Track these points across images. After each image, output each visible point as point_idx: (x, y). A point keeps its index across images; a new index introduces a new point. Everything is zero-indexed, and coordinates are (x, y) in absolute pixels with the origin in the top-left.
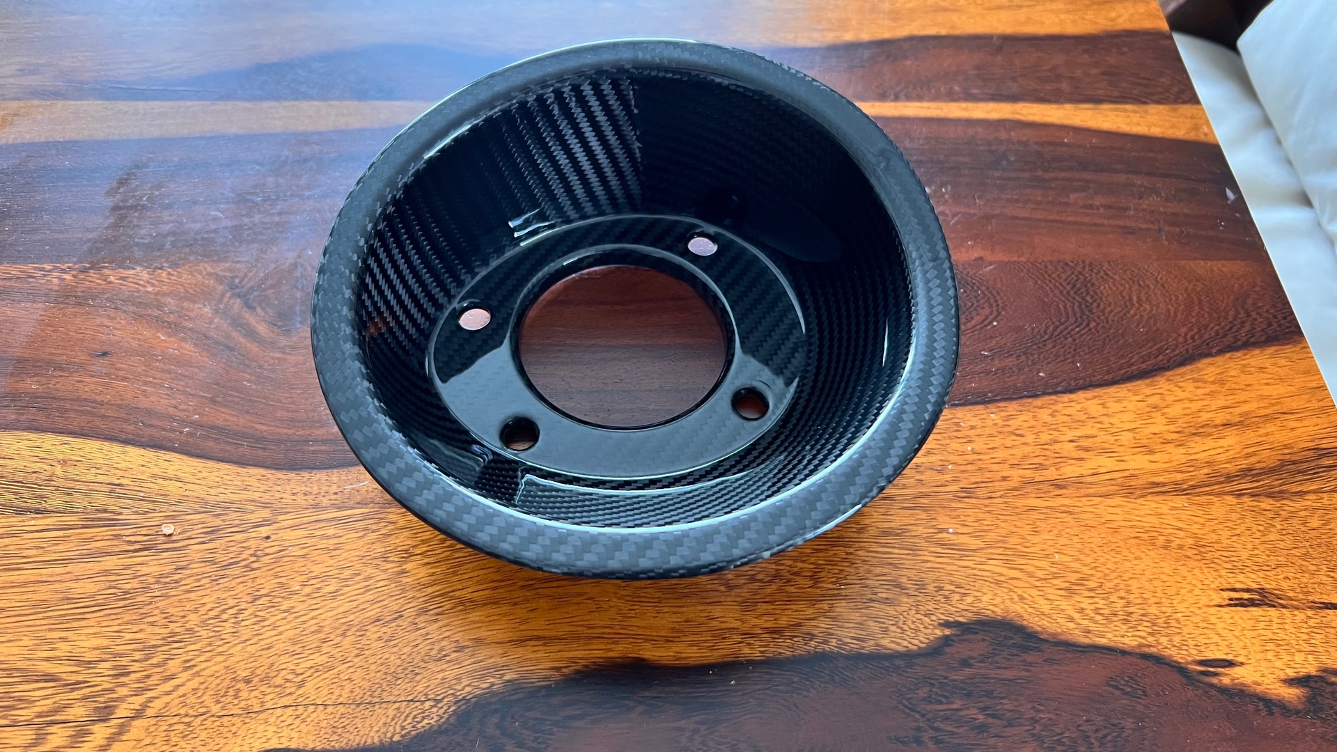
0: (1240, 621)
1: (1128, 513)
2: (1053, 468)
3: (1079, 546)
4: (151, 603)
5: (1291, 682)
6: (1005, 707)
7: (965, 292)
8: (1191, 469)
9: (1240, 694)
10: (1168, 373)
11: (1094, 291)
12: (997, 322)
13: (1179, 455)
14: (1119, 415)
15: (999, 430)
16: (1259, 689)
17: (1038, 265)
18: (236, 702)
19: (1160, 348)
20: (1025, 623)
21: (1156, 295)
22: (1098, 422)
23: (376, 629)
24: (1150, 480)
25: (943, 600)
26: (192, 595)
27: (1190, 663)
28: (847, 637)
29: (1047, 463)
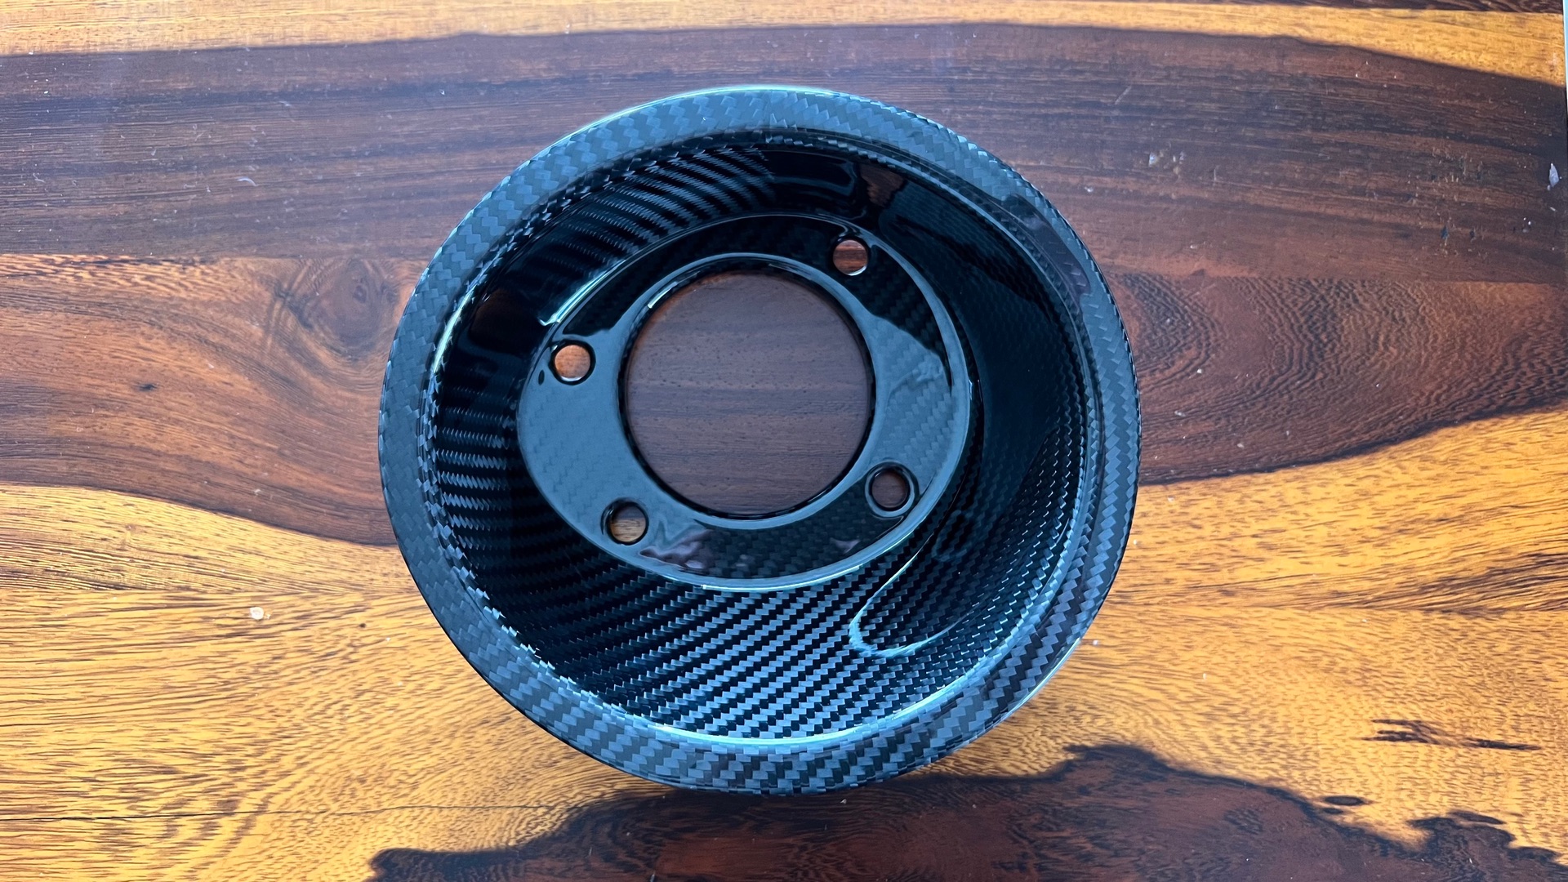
0: (1383, 757)
1: (1297, 628)
2: (1225, 570)
3: (1233, 665)
4: (253, 695)
5: (1416, 824)
6: (1116, 837)
7: (1172, 323)
8: (1383, 576)
9: (1361, 835)
10: (1393, 448)
11: (1333, 327)
12: (1204, 369)
13: (1373, 557)
14: (1318, 504)
15: (1175, 518)
16: (1380, 829)
17: (1272, 285)
18: (353, 801)
19: (1394, 412)
20: (1154, 750)
21: (1409, 333)
22: (1292, 513)
23: (484, 731)
24: (1333, 588)
25: (1073, 722)
26: (294, 688)
27: (1317, 799)
28: (965, 758)
29: (1220, 563)
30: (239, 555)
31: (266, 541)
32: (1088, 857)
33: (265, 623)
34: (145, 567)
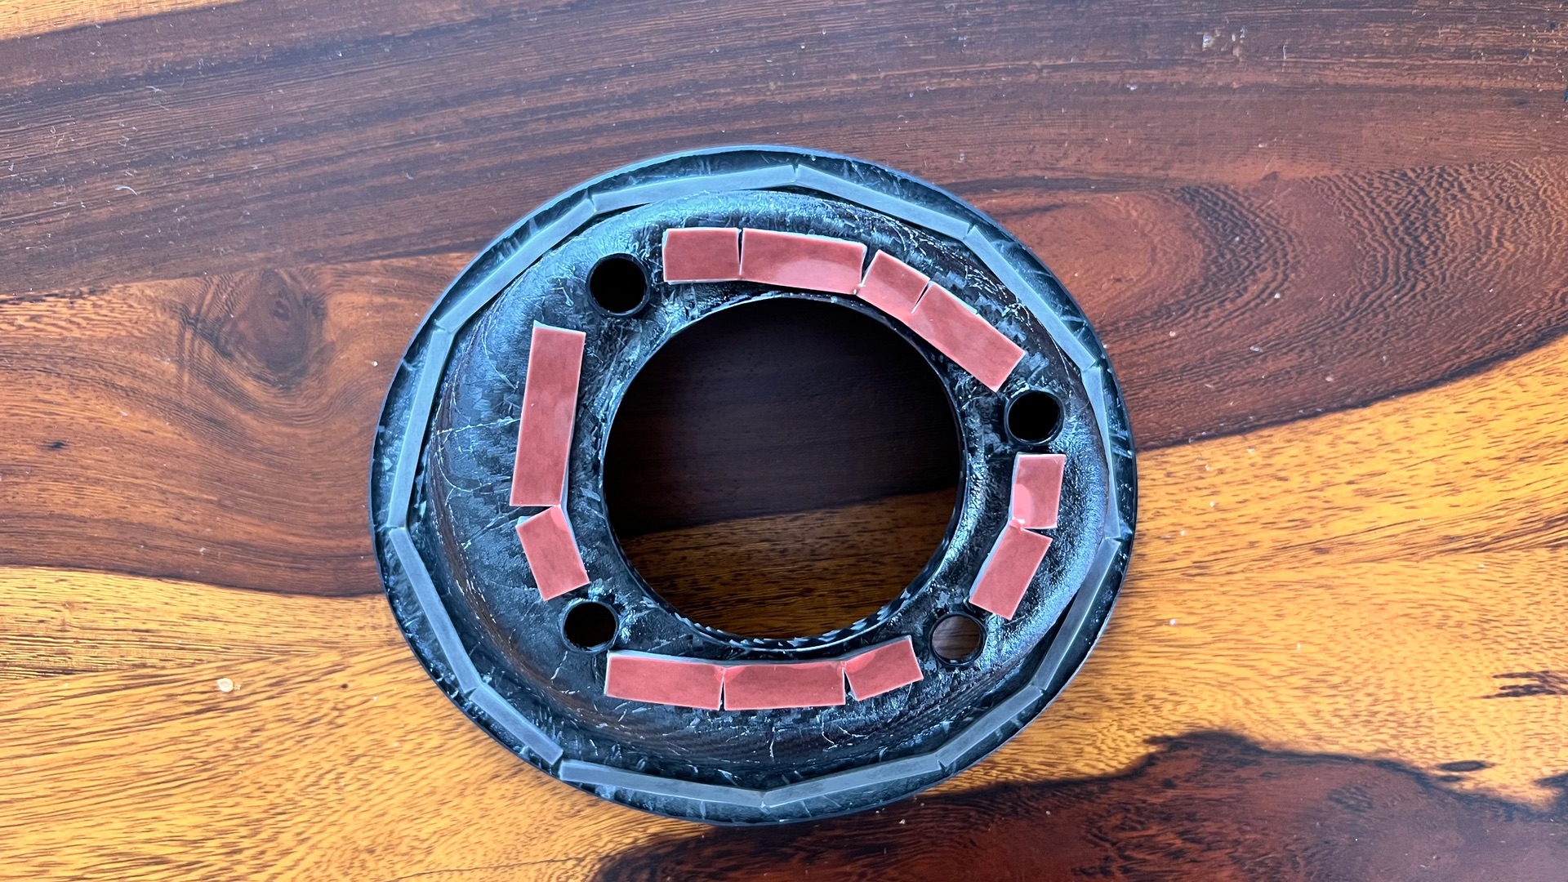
0: (1506, 715)
1: (1404, 582)
2: (1318, 525)
3: (1331, 631)
4: (237, 773)
5: (1544, 782)
6: (1208, 830)
7: (1241, 241)
8: (1502, 513)
9: (1484, 801)
10: (1511, 363)
11: (1436, 225)
12: (1282, 293)
13: (1489, 493)
14: (1425, 438)
15: (1257, 472)
16: (1504, 793)
17: (1360, 182)
19: (1512, 319)
20: (1246, 732)
21: (1528, 223)
22: (1393, 451)
23: (496, 786)
24: (1444, 533)
25: (1152, 711)
26: (280, 761)
27: (1432, 768)
28: (1034, 763)
29: (1311, 518)
30: (195, 623)
31: (222, 605)
32: (1178, 854)
33: (236, 694)
34: (93, 647)
